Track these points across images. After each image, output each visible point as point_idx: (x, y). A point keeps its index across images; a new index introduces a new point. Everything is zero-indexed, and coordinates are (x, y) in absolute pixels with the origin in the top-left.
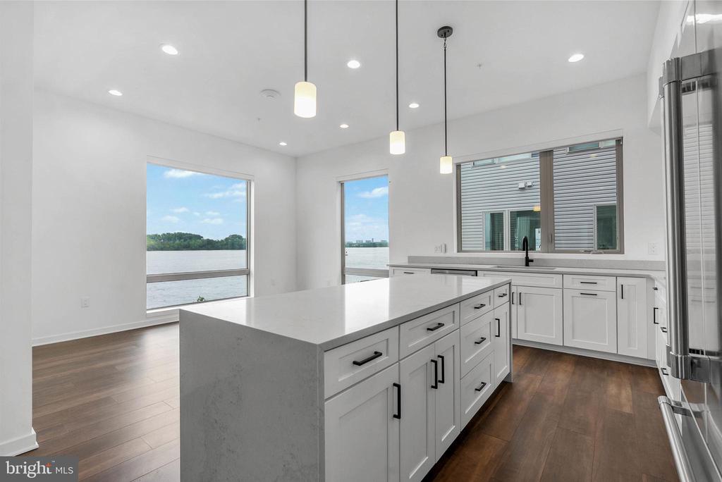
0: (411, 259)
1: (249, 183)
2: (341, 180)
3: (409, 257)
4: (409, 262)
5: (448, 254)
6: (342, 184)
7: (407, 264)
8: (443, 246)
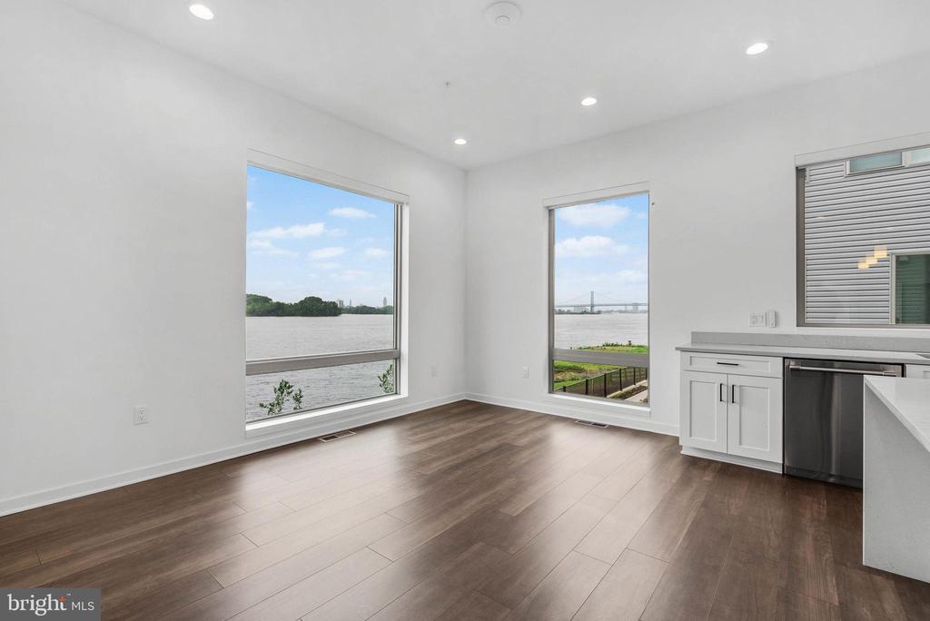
0: (696, 337)
1: (399, 208)
2: (548, 205)
3: (694, 334)
4: (693, 342)
5: (783, 329)
6: (551, 211)
7: (690, 347)
8: (772, 316)
